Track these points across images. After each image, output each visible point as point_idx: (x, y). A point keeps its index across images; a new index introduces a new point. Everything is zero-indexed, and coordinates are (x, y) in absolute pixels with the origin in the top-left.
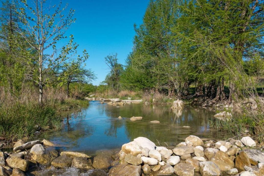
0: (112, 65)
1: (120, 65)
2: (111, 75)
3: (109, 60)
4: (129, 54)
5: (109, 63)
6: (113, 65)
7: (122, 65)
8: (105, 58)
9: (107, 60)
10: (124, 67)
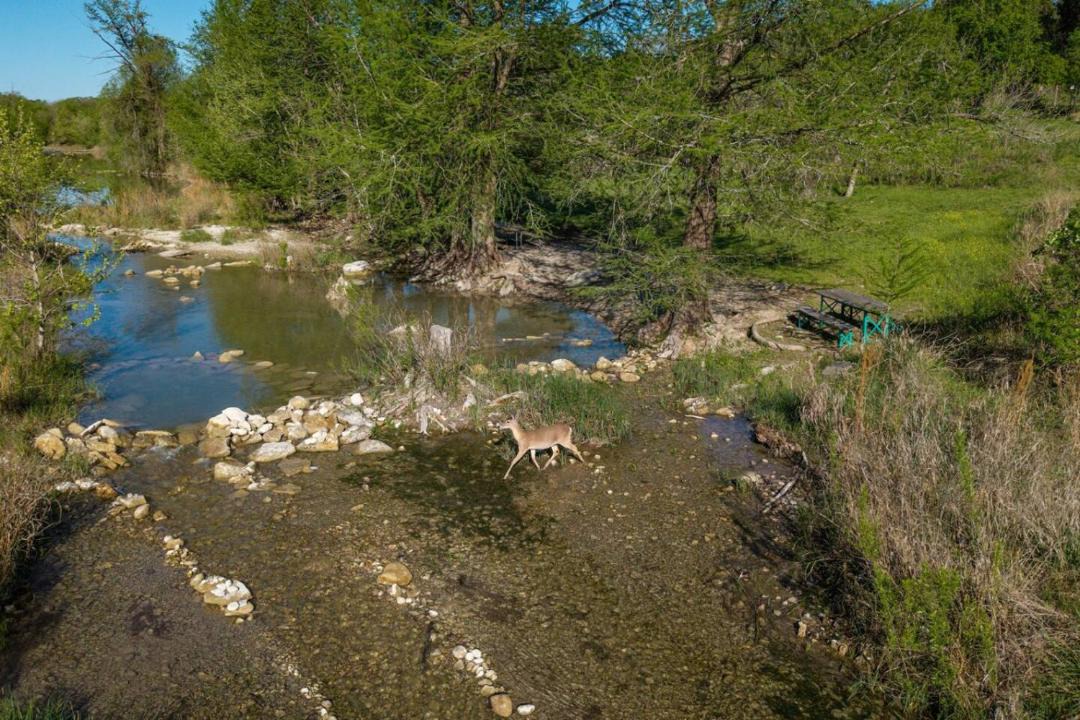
0: (125, 41)
1: (162, 42)
2: (120, 84)
3: (104, 15)
4: (200, 19)
5: (108, 28)
6: (130, 38)
7: (172, 43)
8: (86, 5)
9: (96, 17)
10: (178, 50)
